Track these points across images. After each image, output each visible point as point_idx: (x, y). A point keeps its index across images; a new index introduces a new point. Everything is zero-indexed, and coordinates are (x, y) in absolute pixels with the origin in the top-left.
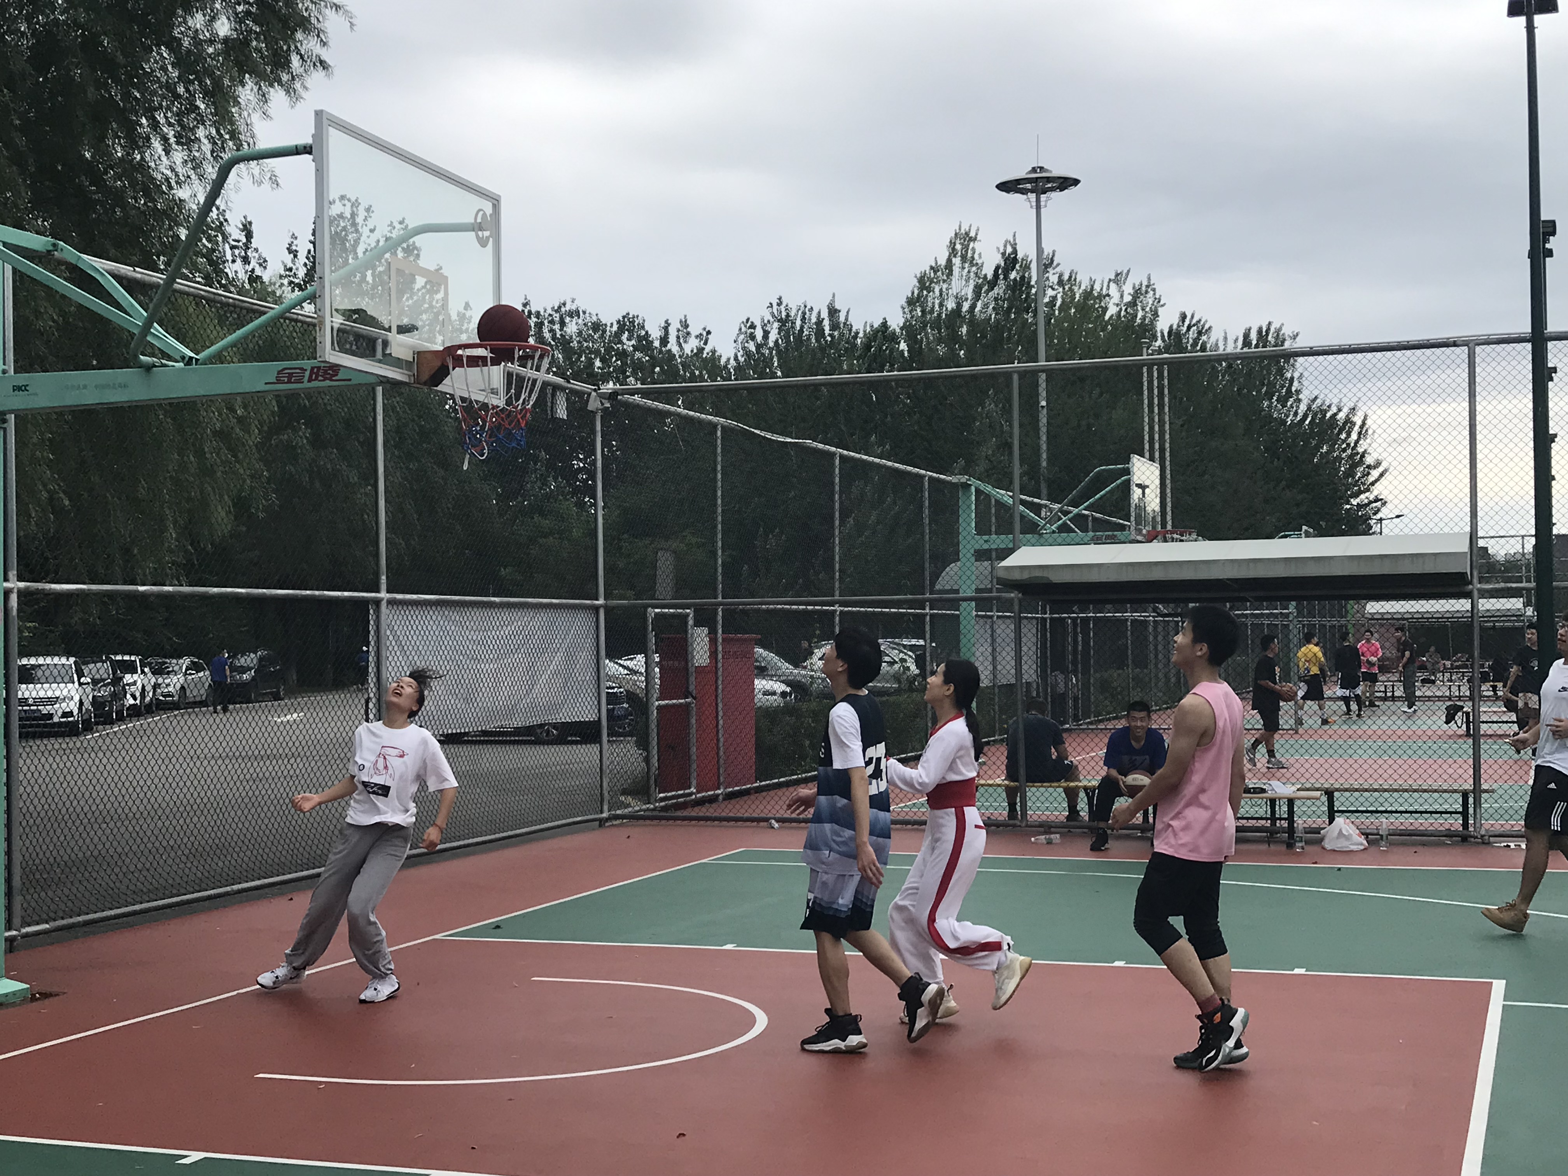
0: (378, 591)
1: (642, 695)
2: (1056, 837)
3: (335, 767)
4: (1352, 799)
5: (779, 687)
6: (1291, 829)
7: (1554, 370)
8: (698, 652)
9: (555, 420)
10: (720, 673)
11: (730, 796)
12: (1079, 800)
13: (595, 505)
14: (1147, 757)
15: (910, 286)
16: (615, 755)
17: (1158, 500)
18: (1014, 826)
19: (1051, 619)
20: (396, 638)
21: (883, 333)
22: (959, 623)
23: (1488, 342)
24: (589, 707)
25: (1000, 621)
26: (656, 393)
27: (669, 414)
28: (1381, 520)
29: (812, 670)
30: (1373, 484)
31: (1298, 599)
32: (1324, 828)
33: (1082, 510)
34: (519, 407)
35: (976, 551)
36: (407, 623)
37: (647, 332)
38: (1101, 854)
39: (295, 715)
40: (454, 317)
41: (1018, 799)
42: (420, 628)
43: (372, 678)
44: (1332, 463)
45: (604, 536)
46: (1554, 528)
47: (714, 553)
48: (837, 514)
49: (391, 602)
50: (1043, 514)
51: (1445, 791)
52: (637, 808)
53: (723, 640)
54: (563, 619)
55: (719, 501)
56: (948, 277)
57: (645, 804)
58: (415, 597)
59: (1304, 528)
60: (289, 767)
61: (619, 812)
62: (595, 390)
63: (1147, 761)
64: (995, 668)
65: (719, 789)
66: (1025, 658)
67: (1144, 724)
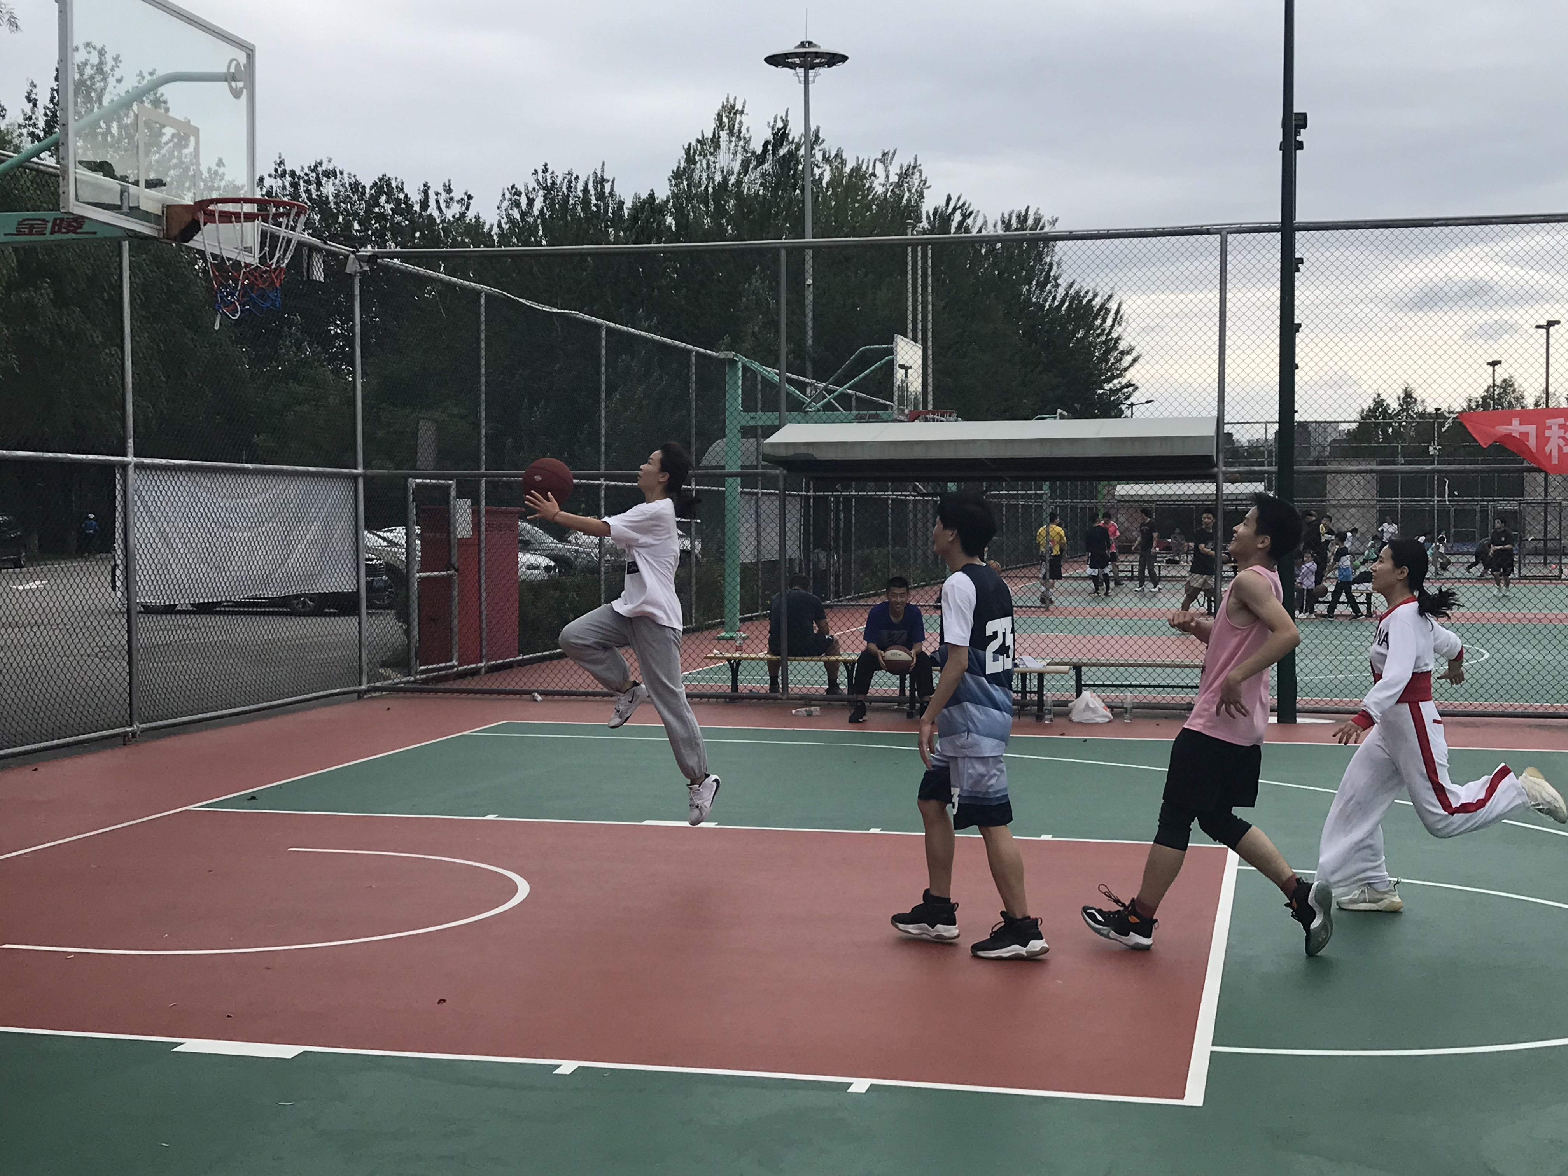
0: (125, 455)
1: (402, 567)
2: (816, 710)
3: (80, 635)
4: (1099, 674)
5: (544, 561)
6: (1041, 702)
7: (1301, 261)
8: (461, 524)
9: (311, 281)
10: (483, 545)
11: (492, 670)
12: (839, 673)
13: (354, 373)
14: (906, 632)
15: (677, 158)
16: (375, 626)
17: (920, 380)
18: (775, 699)
19: (815, 497)
20: (144, 504)
21: (650, 204)
22: (724, 498)
23: (1241, 230)
24: (347, 578)
25: (765, 498)
26: (416, 257)
27: (431, 279)
28: (1132, 405)
29: (577, 544)
30: (1126, 369)
31: (1052, 479)
32: (1071, 702)
33: (845, 389)
34: (274, 266)
35: (742, 428)
36: (156, 489)
37: (406, 195)
38: (859, 725)
39: (38, 583)
40: (205, 174)
41: (780, 673)
42: (169, 494)
43: (118, 545)
44: (1086, 347)
45: (363, 403)
46: (1296, 414)
47: (478, 426)
48: (603, 387)
49: (137, 466)
50: (808, 390)
51: (1187, 666)
52: (397, 681)
53: (486, 511)
54: (319, 488)
55: (483, 371)
56: (715, 150)
57: (405, 676)
58: (164, 461)
59: (1059, 411)
60: (32, 634)
61: (378, 684)
62: (353, 252)
63: (905, 636)
64: (759, 543)
65: (482, 662)
66: (788, 534)
67: (904, 599)
